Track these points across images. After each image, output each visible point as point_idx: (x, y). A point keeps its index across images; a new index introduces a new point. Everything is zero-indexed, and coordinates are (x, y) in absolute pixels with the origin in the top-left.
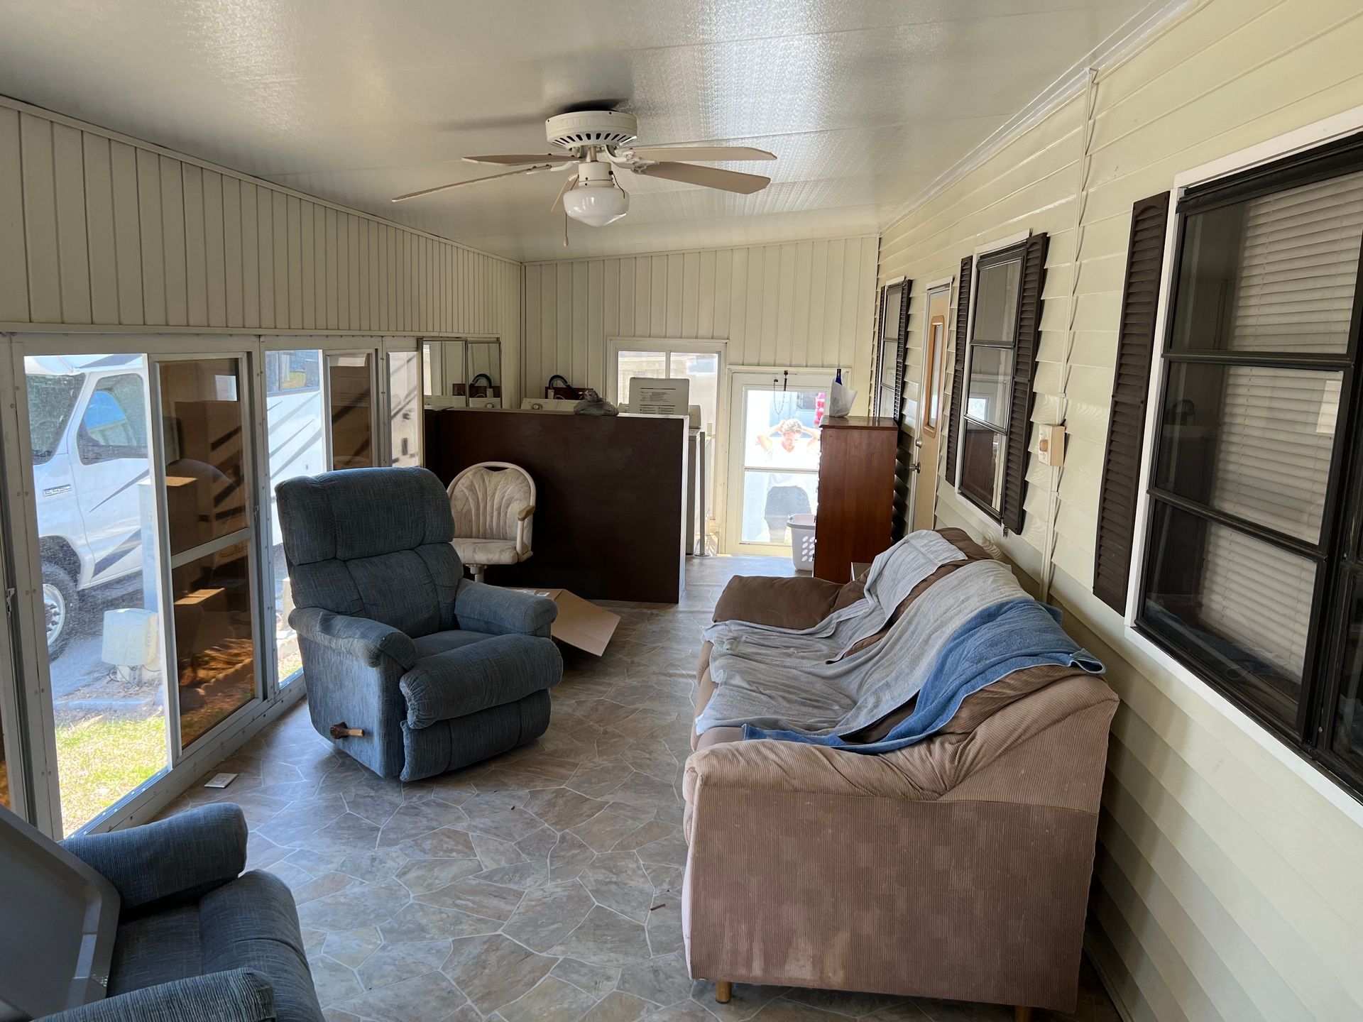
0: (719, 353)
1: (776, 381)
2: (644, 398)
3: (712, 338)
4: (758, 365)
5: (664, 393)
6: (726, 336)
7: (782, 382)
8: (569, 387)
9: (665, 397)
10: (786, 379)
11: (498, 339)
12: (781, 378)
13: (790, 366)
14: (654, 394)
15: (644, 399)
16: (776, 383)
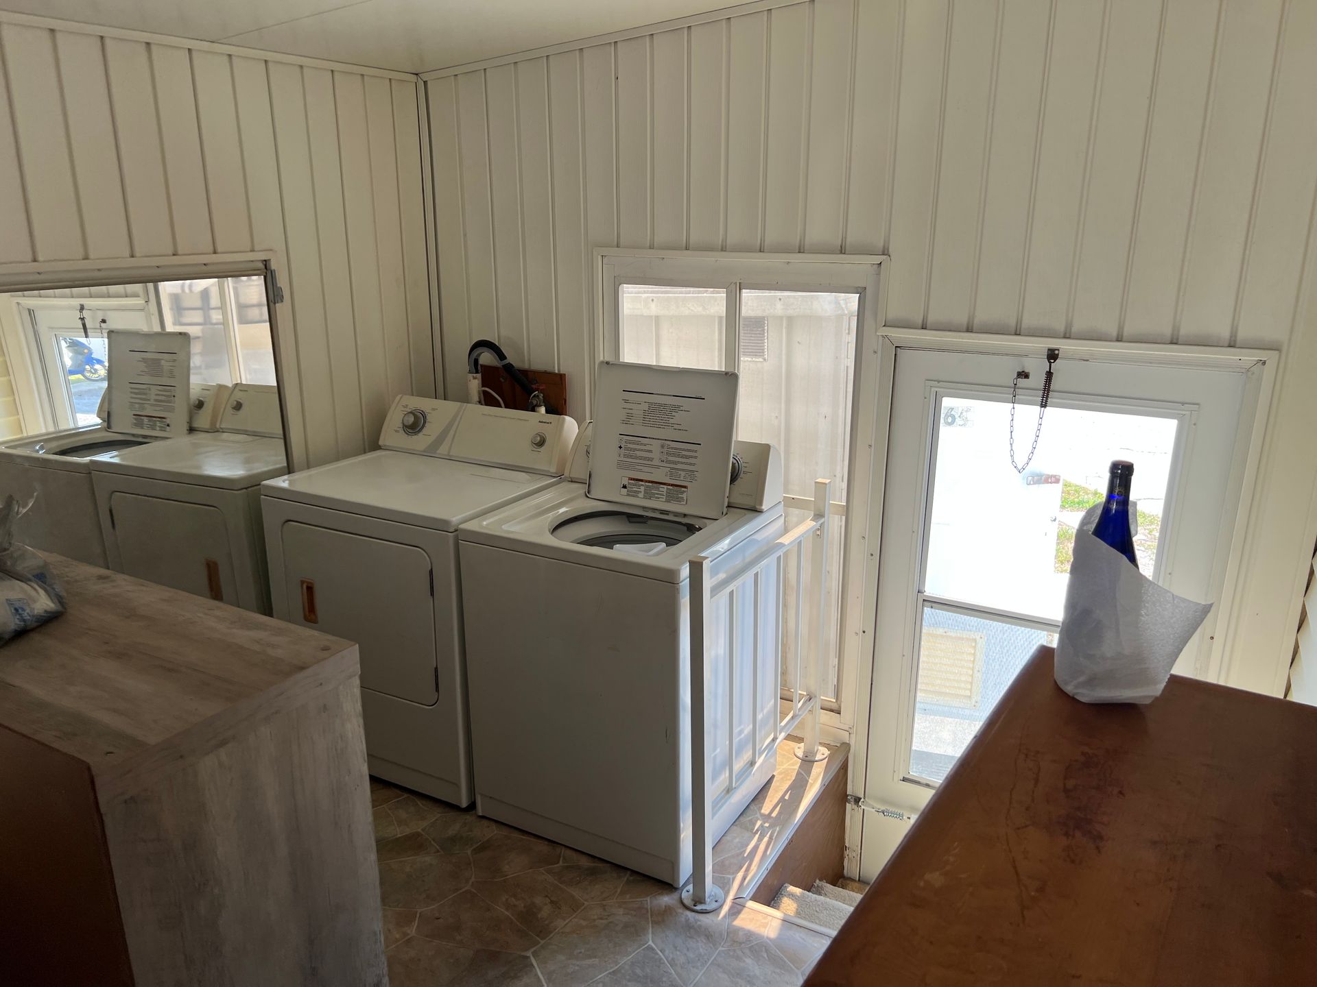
0: (861, 291)
1: (1024, 375)
2: (630, 416)
3: (842, 251)
4: (969, 329)
5: (677, 408)
6: (881, 244)
7: (1037, 380)
8: (509, 368)
9: (678, 417)
10: (1049, 375)
11: (266, 263)
12: (1037, 368)
13: (1067, 336)
14: (654, 409)
15: (629, 418)
16: (1022, 382)
